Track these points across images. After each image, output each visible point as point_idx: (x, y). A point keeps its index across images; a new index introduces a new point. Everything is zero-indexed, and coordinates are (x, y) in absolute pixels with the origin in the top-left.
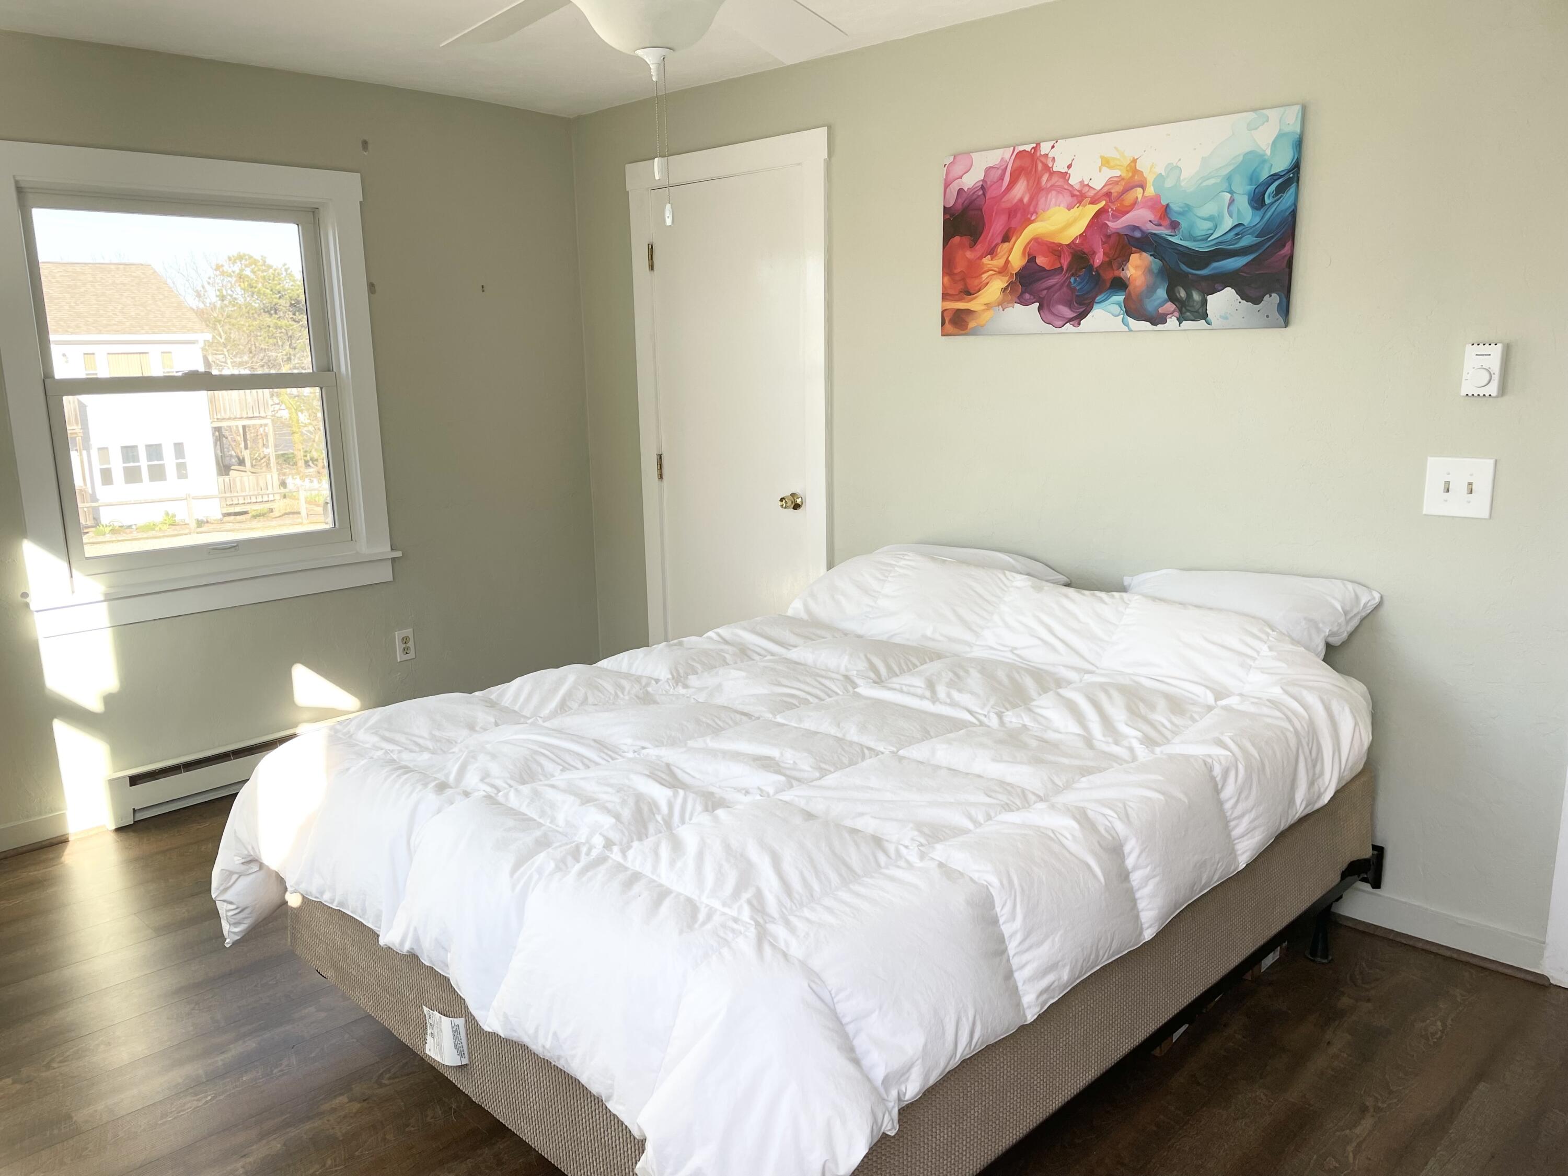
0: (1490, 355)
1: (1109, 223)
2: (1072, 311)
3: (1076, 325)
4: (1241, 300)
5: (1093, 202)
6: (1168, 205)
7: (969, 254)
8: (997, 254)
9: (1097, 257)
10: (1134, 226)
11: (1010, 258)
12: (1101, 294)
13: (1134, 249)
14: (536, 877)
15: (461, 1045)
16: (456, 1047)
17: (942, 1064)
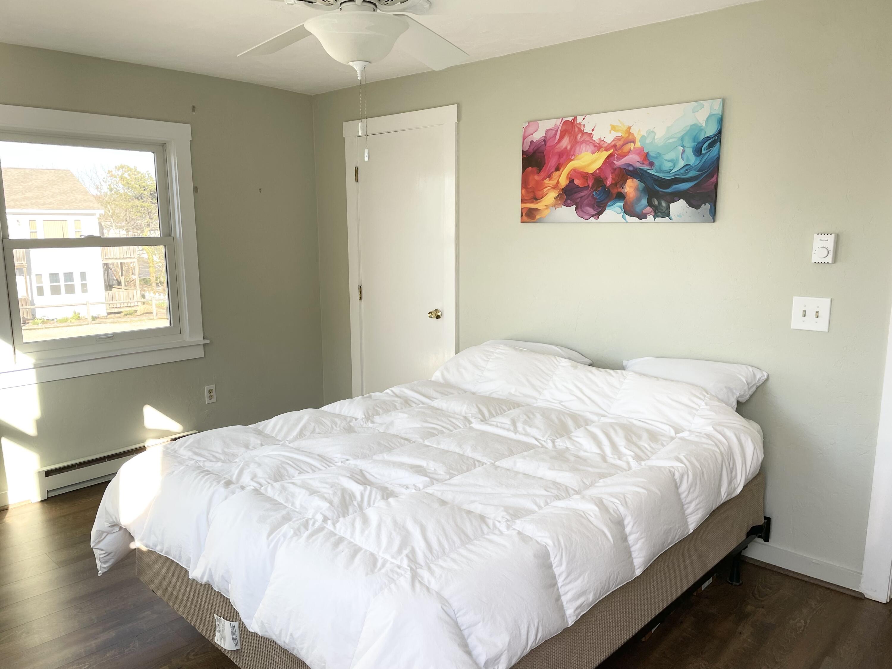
0: (828, 240)
1: (615, 162)
2: (594, 210)
3: (596, 218)
4: (689, 207)
5: (606, 150)
6: (648, 153)
7: (536, 177)
8: (552, 178)
9: (608, 180)
10: (629, 164)
11: (559, 180)
12: (610, 201)
13: (629, 177)
14: (282, 539)
15: (236, 638)
16: (233, 639)
17: (519, 653)
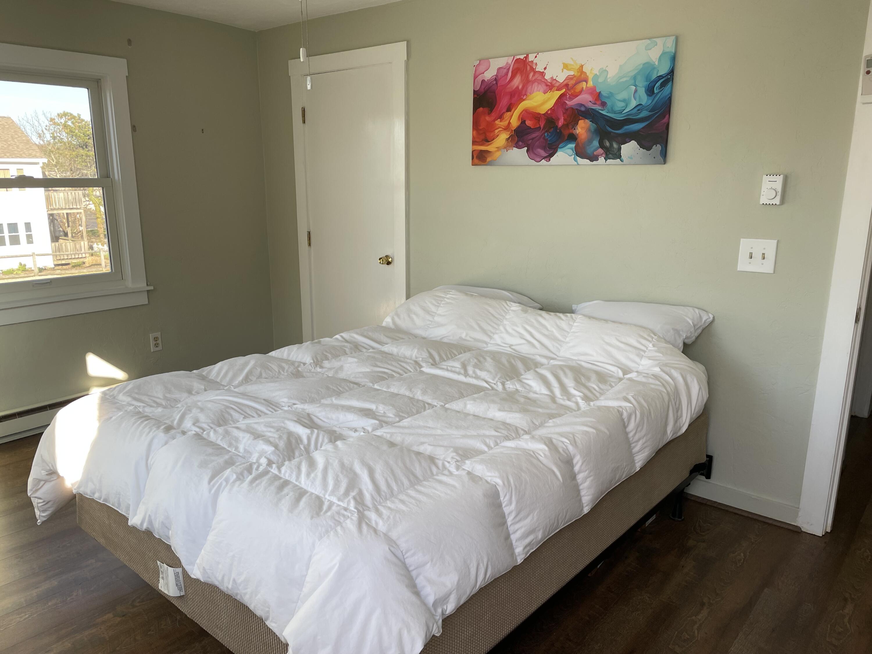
0: (776, 181)
1: (567, 102)
2: (546, 152)
3: (548, 160)
4: (640, 148)
5: (558, 90)
6: (600, 92)
7: (488, 118)
8: (503, 119)
9: (560, 121)
10: (581, 104)
11: (511, 121)
12: (562, 143)
13: (581, 117)
14: (224, 484)
15: (180, 584)
16: (177, 585)
17: (468, 593)
